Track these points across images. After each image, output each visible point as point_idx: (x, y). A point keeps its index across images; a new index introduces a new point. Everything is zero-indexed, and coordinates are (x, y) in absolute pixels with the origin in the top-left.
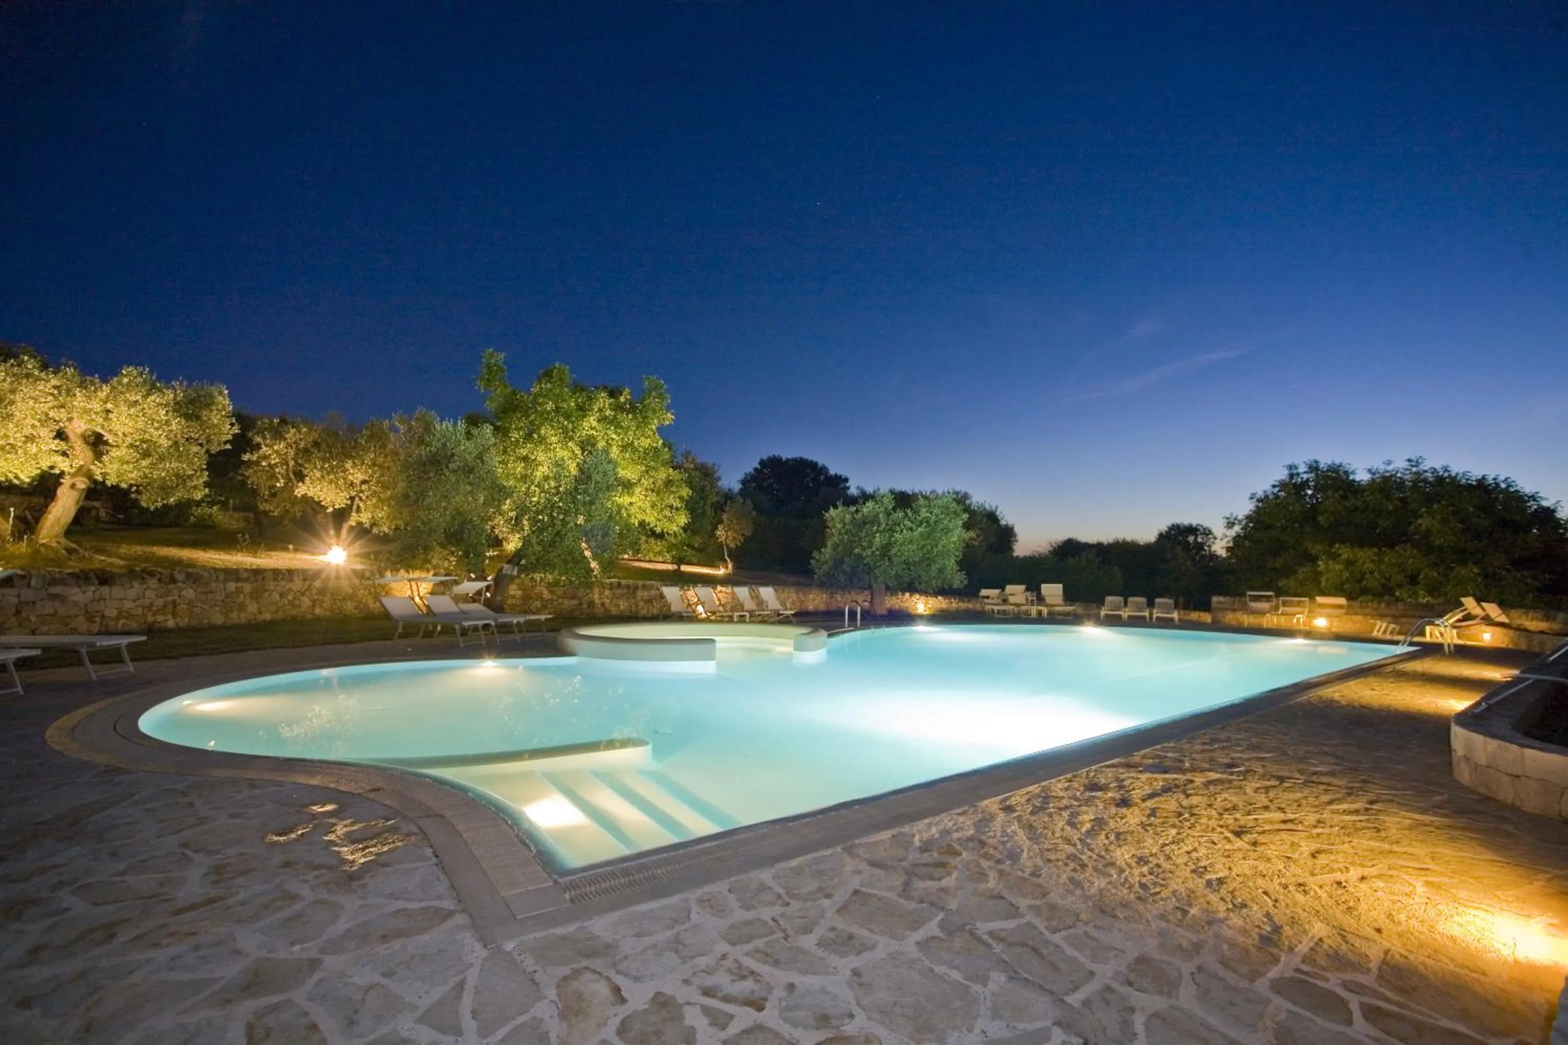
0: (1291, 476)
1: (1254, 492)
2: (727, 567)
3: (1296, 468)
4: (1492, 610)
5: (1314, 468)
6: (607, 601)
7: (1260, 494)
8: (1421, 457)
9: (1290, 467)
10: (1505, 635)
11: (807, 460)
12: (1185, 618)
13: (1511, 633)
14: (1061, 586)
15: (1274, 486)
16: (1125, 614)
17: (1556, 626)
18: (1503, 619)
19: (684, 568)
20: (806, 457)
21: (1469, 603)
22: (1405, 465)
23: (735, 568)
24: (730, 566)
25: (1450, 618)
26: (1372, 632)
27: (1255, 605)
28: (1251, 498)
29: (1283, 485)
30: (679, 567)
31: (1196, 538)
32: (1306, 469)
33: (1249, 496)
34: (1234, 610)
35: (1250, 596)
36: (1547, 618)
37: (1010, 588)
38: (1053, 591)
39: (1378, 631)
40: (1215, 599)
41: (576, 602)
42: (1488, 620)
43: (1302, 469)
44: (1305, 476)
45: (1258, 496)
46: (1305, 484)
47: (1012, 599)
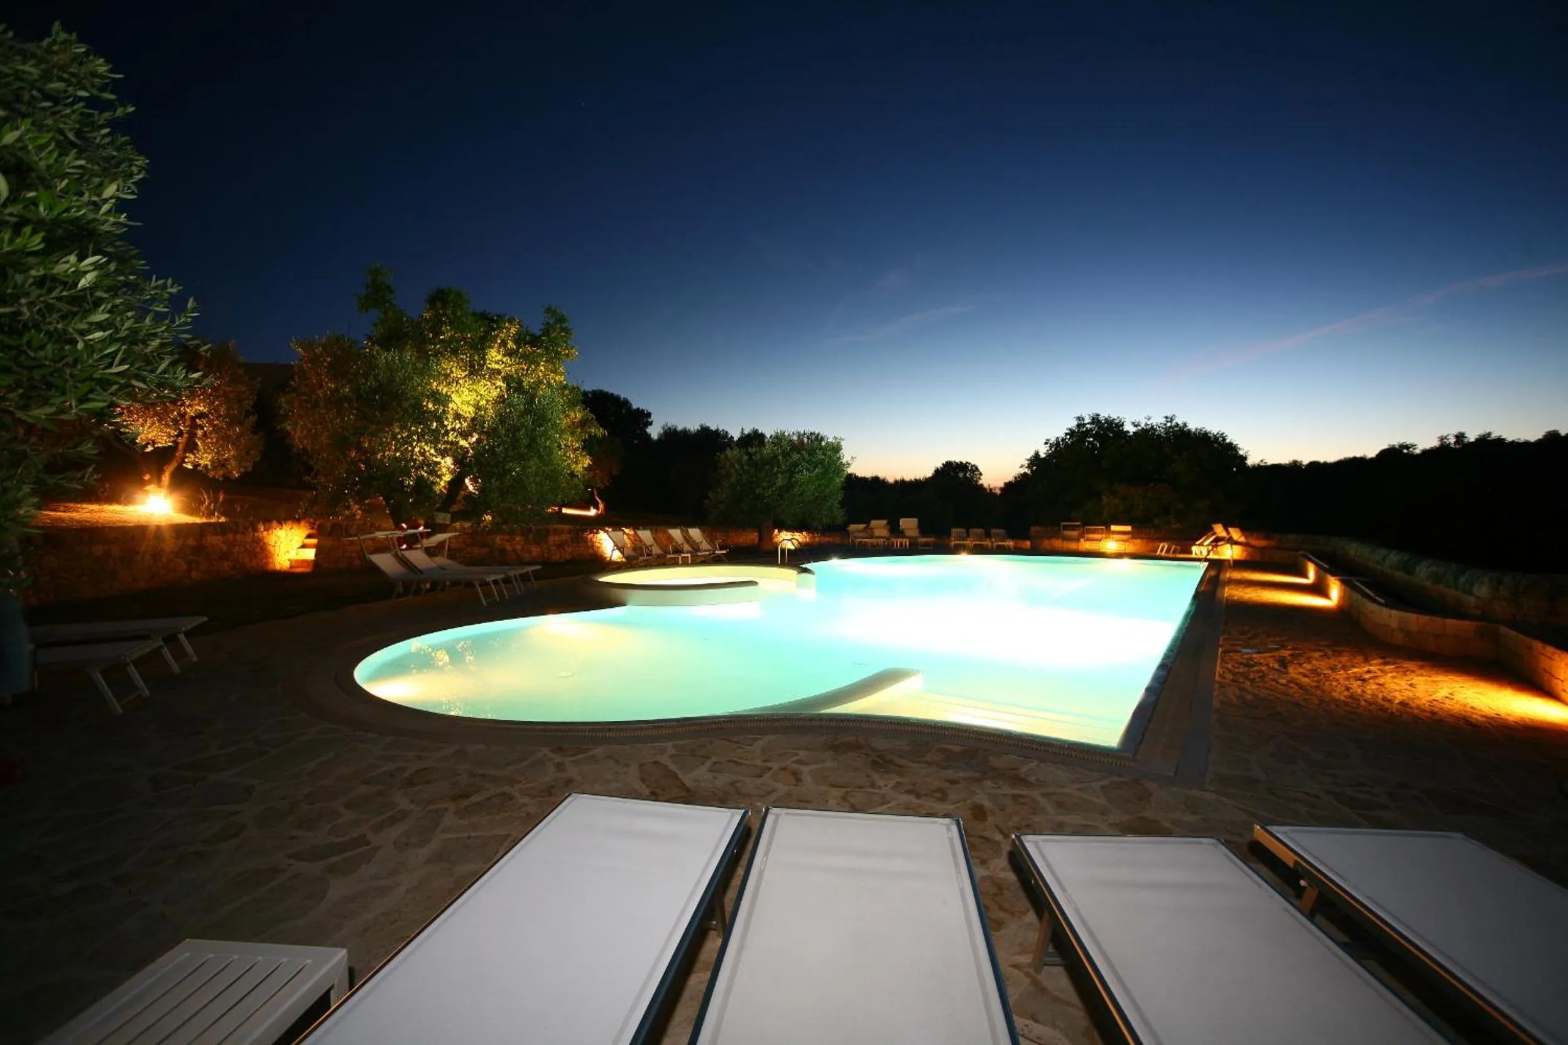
0: (1079, 426)
1: (1048, 438)
2: (597, 508)
3: (1083, 420)
4: (1236, 534)
5: (1095, 420)
6: (518, 547)
7: (1053, 440)
8: (1174, 415)
9: (1079, 418)
10: (1243, 551)
11: (607, 393)
12: (1019, 545)
13: (1249, 549)
14: (916, 520)
15: (1066, 434)
16: (969, 542)
17: (1272, 543)
18: (1242, 539)
19: (565, 511)
20: (606, 390)
21: (1219, 530)
22: (1163, 421)
23: (606, 507)
24: (601, 506)
25: (1205, 540)
26: (1156, 551)
27: (1066, 533)
28: (1046, 443)
29: (1072, 433)
30: (560, 510)
31: (965, 474)
32: (1090, 421)
33: (1045, 441)
34: (1050, 538)
35: (1063, 526)
36: (1267, 538)
37: (874, 523)
38: (909, 524)
39: (1162, 551)
40: (1033, 529)
41: (487, 550)
42: (1231, 541)
43: (1087, 420)
44: (1089, 426)
45: (1051, 442)
46: (1089, 431)
47: (877, 533)
